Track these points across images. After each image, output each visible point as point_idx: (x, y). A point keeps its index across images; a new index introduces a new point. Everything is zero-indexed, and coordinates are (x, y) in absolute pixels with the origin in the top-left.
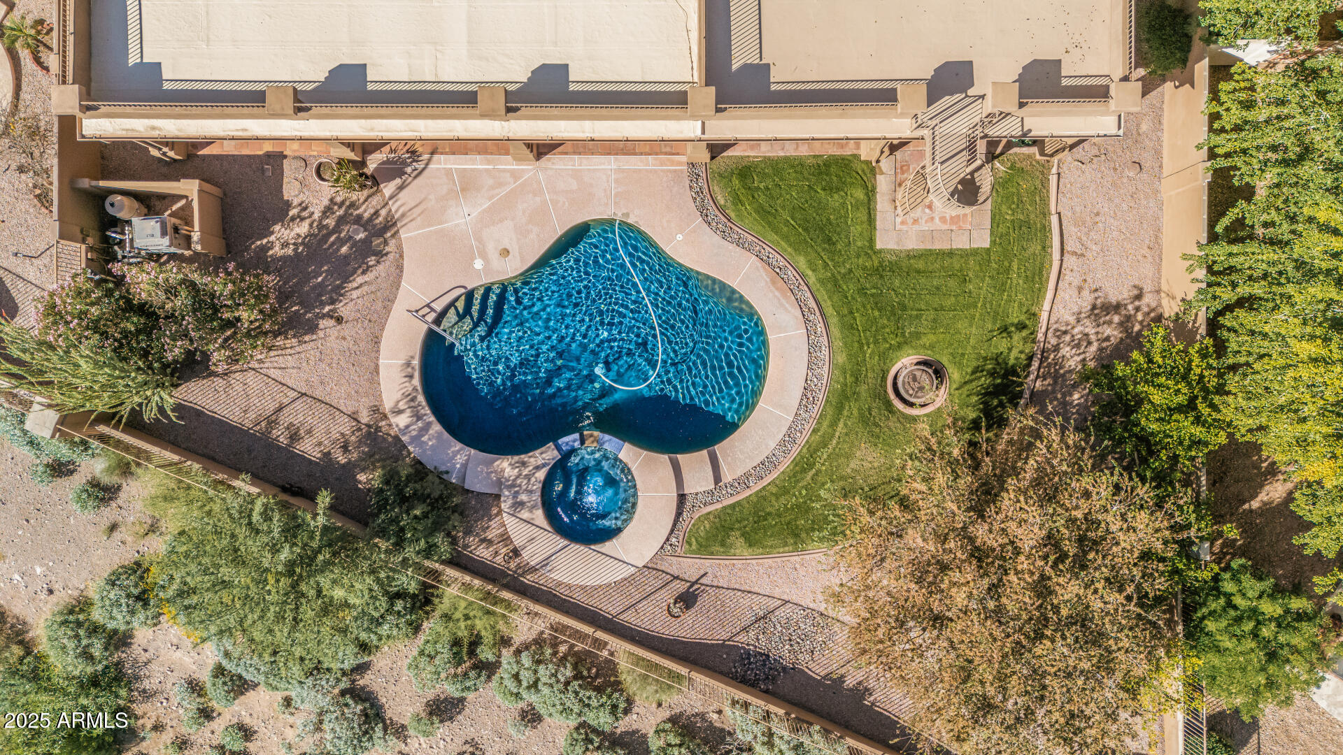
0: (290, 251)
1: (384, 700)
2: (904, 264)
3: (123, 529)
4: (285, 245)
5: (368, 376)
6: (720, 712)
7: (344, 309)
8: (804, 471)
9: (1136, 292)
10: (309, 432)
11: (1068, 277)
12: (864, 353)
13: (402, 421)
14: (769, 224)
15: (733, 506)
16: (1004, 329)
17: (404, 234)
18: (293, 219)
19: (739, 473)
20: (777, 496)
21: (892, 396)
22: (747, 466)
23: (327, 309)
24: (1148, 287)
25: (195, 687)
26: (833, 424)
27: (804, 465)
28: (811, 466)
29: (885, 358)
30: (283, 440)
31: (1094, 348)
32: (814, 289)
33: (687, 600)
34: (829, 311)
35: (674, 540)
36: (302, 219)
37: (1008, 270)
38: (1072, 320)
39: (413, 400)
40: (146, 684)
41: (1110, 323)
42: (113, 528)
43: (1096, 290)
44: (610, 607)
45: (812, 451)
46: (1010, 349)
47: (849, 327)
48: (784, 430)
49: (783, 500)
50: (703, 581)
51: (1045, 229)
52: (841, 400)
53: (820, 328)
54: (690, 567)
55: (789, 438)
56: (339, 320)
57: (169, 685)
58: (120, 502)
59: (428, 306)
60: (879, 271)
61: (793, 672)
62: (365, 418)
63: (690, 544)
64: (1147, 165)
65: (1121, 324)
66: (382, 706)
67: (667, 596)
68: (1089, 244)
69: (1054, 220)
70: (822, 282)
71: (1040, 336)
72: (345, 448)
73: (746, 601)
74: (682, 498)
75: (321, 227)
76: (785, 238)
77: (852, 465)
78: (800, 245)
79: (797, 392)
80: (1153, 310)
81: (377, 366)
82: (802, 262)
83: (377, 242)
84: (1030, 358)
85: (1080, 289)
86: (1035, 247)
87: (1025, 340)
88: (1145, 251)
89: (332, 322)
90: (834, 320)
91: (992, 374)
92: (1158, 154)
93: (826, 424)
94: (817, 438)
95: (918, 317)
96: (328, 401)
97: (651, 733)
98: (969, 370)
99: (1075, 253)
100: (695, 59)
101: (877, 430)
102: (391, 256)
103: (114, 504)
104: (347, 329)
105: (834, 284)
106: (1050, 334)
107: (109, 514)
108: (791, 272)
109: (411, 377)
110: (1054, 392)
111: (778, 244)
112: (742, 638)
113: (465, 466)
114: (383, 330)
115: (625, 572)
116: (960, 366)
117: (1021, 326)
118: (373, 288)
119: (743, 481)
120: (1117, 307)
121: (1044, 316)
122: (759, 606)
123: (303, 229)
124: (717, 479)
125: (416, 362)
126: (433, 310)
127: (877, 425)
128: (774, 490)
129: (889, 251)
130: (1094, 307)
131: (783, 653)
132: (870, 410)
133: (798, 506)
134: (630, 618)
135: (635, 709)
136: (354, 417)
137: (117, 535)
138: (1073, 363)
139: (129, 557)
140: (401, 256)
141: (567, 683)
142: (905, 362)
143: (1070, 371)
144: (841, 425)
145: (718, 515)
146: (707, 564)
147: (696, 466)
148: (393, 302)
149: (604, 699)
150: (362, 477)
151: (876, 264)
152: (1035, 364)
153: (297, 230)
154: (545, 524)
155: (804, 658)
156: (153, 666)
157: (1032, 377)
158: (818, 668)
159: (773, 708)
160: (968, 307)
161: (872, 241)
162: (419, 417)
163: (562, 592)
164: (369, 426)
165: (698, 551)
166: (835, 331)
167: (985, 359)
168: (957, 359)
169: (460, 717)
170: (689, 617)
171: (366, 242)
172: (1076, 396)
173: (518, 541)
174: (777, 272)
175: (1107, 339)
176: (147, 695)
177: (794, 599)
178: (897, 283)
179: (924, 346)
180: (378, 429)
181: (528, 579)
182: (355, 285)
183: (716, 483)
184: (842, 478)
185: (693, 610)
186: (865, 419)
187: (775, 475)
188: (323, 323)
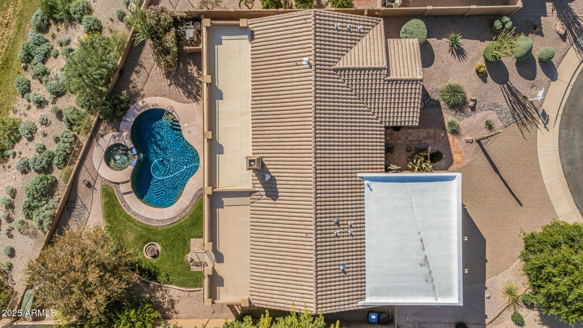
0: (189, 71)
1: (63, 98)
2: (186, 247)
3: (111, 23)
4: (191, 70)
5: (154, 93)
6: (59, 194)
7: (173, 87)
8: (127, 219)
9: (177, 312)
10: (138, 77)
11: (182, 293)
12: (161, 235)
13: (140, 103)
14: (198, 208)
15: (116, 198)
16: (167, 275)
17: (194, 103)
18: (198, 72)
19: (126, 200)
20: (119, 211)
21: (149, 244)
22: (128, 202)
23: (173, 82)
24: (178, 315)
25: (68, 42)
26: (140, 227)
27: (129, 218)
28: (128, 221)
29: (159, 242)
30: (136, 69)
31: (161, 300)
32: (179, 221)
33: (89, 185)
34: (173, 225)
35: (106, 181)
36: (198, 75)
37: (184, 276)
38: (170, 294)
39: (146, 107)
40: (70, 27)
41: (169, 305)
42: (112, 20)
43: (178, 301)
44: (87, 163)
45: (133, 221)
46: (162, 277)
47: (168, 231)
48: (138, 213)
49: (118, 212)
50: (94, 190)
51: (196, 287)
52: (147, 229)
53: (168, 223)
54: (98, 186)
55: (136, 215)
56: (170, 85)
57: (69, 34)
58: (119, 22)
59: (174, 111)
60: (184, 240)
61: (70, 216)
62: (141, 93)
63: (105, 186)
64: (214, 315)
65: (168, 308)
66: (61, 97)
67: (90, 180)
68: (191, 299)
69: (198, 289)
70: (182, 223)
71: (165, 285)
72: (133, 87)
73: (90, 202)
74: (118, 184)
75: (196, 80)
76: (194, 213)
77: (128, 232)
78: (191, 216)
79: (150, 217)
80: (172, 317)
81: (157, 96)
82: (187, 217)
83: (192, 96)
84: (159, 282)
85: (179, 296)
86: (191, 284)
87: (164, 281)
88: (189, 314)
89: (169, 83)
90: (170, 227)
91: (155, 272)
92: (217, 318)
93: (140, 225)
94: (136, 222)
95: (171, 251)
96: (147, 82)
97: (53, 175)
98: (156, 265)
99: (189, 295)
100: (225, 188)
101: (139, 239)
102: (188, 100)
103: (118, 20)
104: (167, 87)
105: (181, 226)
106: (166, 288)
107: (116, 19)
108: (184, 214)
109: (153, 106)
110: (149, 289)
111: (192, 211)
112: (79, 201)
113: (127, 121)
114: (167, 98)
115: (96, 167)
116: (157, 263)
117: (168, 280)
118: (179, 95)
119: (124, 201)
120: (173, 307)
121: (171, 286)
122: (88, 206)
123: (196, 75)
124: (124, 194)
125: (157, 107)
126: (173, 112)
127: (140, 239)
128: (121, 210)
129: (190, 243)
130: (173, 300)
131: (75, 213)
132: (144, 237)
133: (117, 217)
134: (84, 169)
135: (59, 170)
136: (142, 90)
137: (109, 21)
138: (158, 295)
139: (104, 24)
140: (188, 103)
141: (65, 151)
142: (159, 247)
143: (155, 294)
144: (140, 229)
145: (114, 194)
146: (99, 191)
147: (127, 187)
148: (175, 100)
149: (61, 162)
150: (125, 92)
151: (186, 239)
152: (157, 284)
153: (195, 73)
154: (110, 144)
155: (74, 219)
156: (74, 30)
157: (154, 283)
158: (71, 222)
159: (57, 210)
160: (174, 264)
161: (193, 237)
162: (142, 108)
163: (91, 149)
164: (139, 94)
165: (103, 188)
166: (167, 227)
167: (159, 270)
168: (159, 262)
169: (57, 120)
170: (84, 186)
171: (192, 93)
172: (148, 295)
173: (105, 137)
174: (185, 211)
175: (164, 304)
176: (67, 28)
177: (90, 216)
178: (181, 245)
179: (163, 253)
180: (139, 96)
181: (95, 140)
182: (180, 90)
183: (123, 193)
184: (125, 229)
185: (86, 187)
186: (142, 236)
187: (126, 210)
188: (169, 81)
